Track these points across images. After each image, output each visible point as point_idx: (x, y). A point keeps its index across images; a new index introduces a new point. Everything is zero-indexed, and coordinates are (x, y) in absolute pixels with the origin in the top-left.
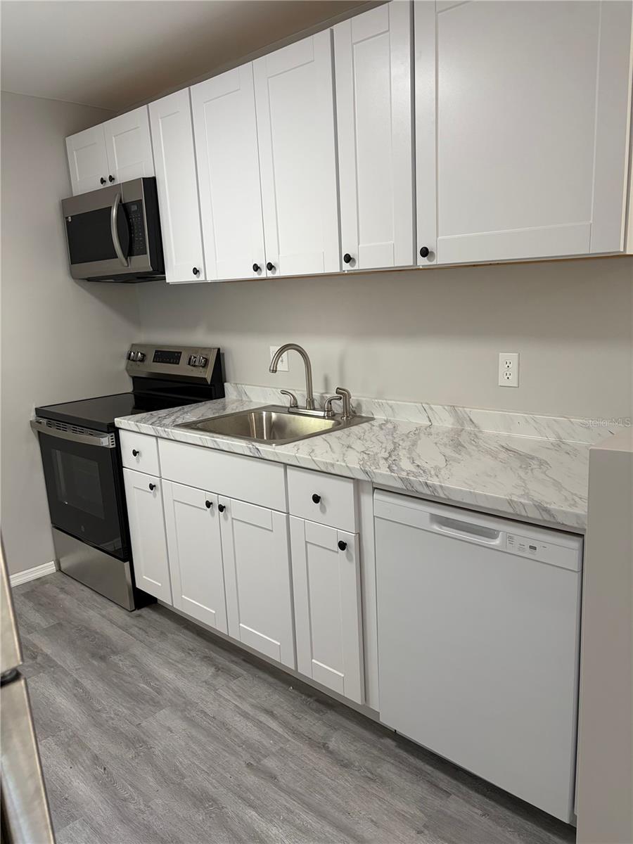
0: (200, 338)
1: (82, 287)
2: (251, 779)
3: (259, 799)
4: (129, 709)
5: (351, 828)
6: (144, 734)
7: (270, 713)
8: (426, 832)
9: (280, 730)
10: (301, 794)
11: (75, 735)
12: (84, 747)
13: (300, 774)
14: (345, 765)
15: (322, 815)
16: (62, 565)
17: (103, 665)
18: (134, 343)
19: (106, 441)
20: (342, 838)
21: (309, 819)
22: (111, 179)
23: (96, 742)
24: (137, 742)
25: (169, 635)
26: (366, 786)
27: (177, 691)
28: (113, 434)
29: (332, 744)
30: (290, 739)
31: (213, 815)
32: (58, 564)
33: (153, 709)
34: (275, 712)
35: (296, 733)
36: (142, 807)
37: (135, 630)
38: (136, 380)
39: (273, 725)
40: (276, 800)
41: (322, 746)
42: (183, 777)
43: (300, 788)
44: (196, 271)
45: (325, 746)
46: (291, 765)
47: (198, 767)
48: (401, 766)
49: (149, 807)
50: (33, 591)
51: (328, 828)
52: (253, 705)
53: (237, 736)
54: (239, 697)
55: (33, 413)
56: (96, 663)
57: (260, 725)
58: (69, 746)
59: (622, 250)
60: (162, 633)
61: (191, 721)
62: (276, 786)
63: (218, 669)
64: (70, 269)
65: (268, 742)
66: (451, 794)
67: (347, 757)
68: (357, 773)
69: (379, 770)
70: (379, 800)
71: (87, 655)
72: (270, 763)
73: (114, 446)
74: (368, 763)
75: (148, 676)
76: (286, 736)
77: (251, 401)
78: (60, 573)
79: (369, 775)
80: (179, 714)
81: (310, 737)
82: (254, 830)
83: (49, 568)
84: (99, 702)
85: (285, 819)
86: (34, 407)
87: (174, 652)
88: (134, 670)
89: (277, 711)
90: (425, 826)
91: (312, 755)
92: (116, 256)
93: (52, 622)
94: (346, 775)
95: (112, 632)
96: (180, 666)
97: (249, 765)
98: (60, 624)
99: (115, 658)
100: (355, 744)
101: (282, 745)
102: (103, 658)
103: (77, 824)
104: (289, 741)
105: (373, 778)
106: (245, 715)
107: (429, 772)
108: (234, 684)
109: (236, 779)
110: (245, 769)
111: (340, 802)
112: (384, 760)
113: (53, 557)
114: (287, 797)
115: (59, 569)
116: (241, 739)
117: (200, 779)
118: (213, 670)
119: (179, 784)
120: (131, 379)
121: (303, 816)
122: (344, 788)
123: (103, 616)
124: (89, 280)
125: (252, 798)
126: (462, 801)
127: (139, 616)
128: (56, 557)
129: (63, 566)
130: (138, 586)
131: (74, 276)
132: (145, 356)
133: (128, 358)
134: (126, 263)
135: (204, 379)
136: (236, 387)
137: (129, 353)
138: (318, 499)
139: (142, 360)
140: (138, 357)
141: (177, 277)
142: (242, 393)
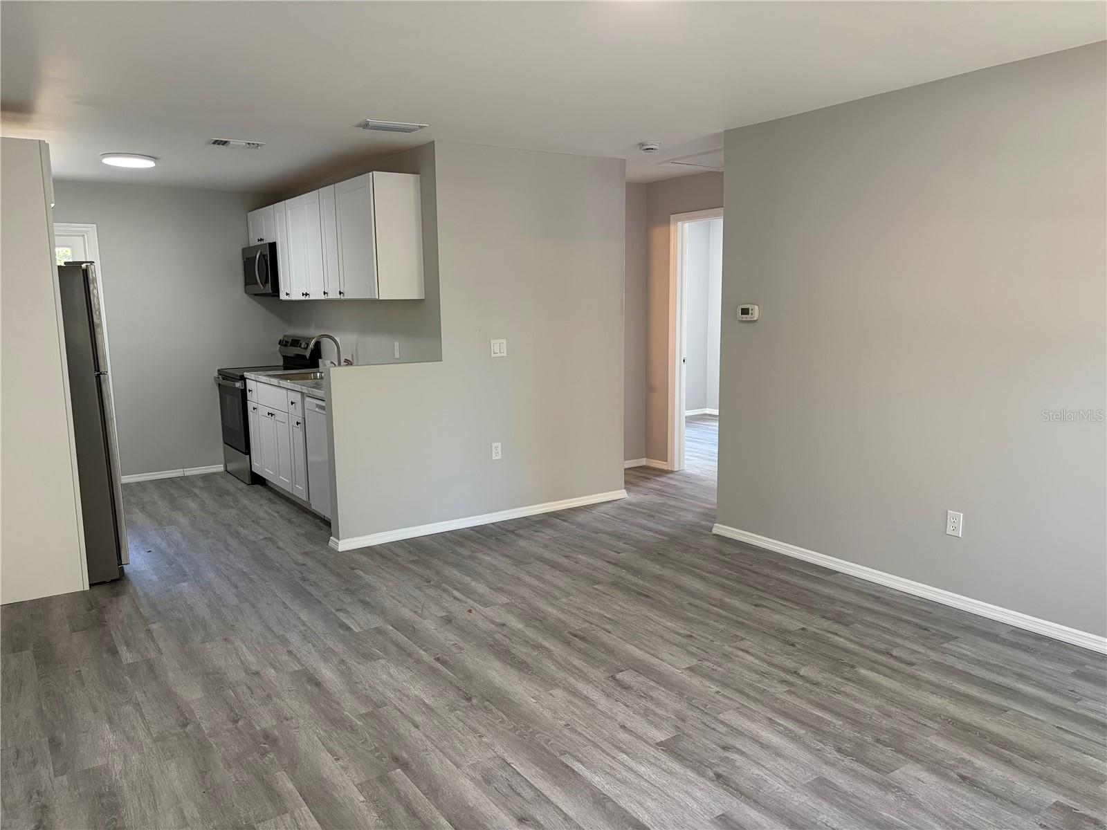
0: (313, 333)
18: (286, 334)
19: (238, 385)
22: (262, 240)
23: (198, 513)
28: (243, 381)
32: (226, 466)
37: (245, 490)
38: (285, 357)
44: (287, 294)
50: (207, 476)
55: (216, 373)
59: (377, 297)
60: (257, 492)
63: (270, 502)
64: (245, 289)
73: (243, 388)
83: (220, 468)
86: (217, 369)
92: (257, 284)
95: (233, 490)
113: (224, 463)
115: (226, 470)
118: (267, 502)
120: (282, 357)
124: (255, 295)
127: (252, 486)
128: (225, 461)
129: (229, 469)
130: (253, 470)
131: (246, 292)
132: (287, 342)
133: (279, 344)
134: (262, 288)
135: (305, 356)
136: (323, 362)
137: (280, 341)
138: (292, 403)
139: (285, 345)
140: (283, 343)
141: (283, 296)
142: (325, 365)
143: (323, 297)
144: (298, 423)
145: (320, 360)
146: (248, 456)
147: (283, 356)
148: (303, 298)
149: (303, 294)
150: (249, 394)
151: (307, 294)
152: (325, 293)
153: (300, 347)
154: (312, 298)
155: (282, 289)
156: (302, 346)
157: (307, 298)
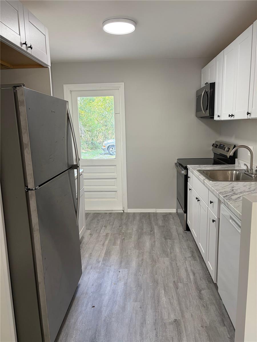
1: (200, 120)
2: (171, 285)
3: (168, 290)
4: (160, 253)
5: (184, 312)
6: (158, 260)
7: (194, 274)
8: (204, 328)
9: (192, 279)
10: (180, 296)
11: (143, 253)
12: (143, 256)
13: (185, 292)
14: (201, 298)
15: (180, 304)
16: (178, 211)
17: (164, 240)
18: (217, 140)
19: (183, 172)
20: (179, 312)
21: (175, 302)
22: (207, 83)
23: (146, 256)
24: (154, 261)
25: (189, 241)
26: (201, 307)
27: (175, 256)
28: (186, 170)
29: (203, 292)
30: (192, 283)
31: (154, 286)
33: (165, 256)
34: (196, 275)
35: (196, 282)
36: (141, 275)
37: (181, 236)
39: (192, 277)
40: (172, 293)
41: (199, 290)
42: (156, 274)
43: (182, 295)
44: (219, 116)
45: (200, 291)
46: (185, 289)
47: (162, 275)
48: (218, 310)
49: (143, 276)
50: (166, 215)
51: (178, 308)
52: (191, 270)
53: (179, 274)
54: (190, 266)
56: (163, 239)
57: (188, 275)
58: (140, 254)
60: (187, 240)
61: (171, 264)
62: (176, 290)
63: (192, 256)
64: (196, 114)
65: (185, 280)
66: (225, 326)
67: (204, 297)
68: (202, 302)
69: (210, 306)
70: (200, 312)
71: (163, 236)
72: (180, 285)
73: (186, 174)
74: (208, 303)
75: (172, 248)
76: (192, 282)
77: (241, 167)
78: (177, 213)
79: (205, 305)
80: (170, 261)
81: (199, 286)
82: (159, 295)
83: (174, 211)
84: (155, 249)
85: (169, 298)
87: (185, 246)
88: (170, 245)
89: (197, 275)
90: (206, 327)
91: (194, 290)
92: (202, 111)
93: (163, 225)
94: (198, 301)
95: (174, 234)
96: (183, 250)
97: (174, 282)
98: (164, 226)
99: (169, 240)
100: (211, 296)
101: (188, 283)
102: (166, 239)
103: (126, 270)
104: (191, 283)
105: (206, 307)
106: (187, 271)
107: (226, 317)
108: (193, 262)
109: (168, 282)
110: (172, 282)
111: (188, 305)
112: (215, 305)
113: (176, 208)
114: (175, 294)
115: (177, 212)
116: (179, 275)
117: (159, 277)
118: (190, 255)
119: (154, 275)
121: (175, 301)
122: (194, 303)
123: (176, 229)
124: (201, 118)
125: (167, 289)
126: (227, 330)
127: (186, 233)
130: (187, 223)
131: (196, 116)
132: (217, 145)
133: (213, 146)
134: (204, 113)
135: (227, 156)
136: (238, 161)
137: (213, 144)
138: (211, 202)
139: (216, 147)
140: (215, 146)
141: (216, 118)
142: (239, 163)
143: (246, 117)
144: (213, 221)
145: (236, 159)
146: (186, 214)
147: (214, 153)
148: (230, 118)
149: (229, 116)
150: (189, 179)
151: (232, 115)
152: (248, 113)
153: (224, 150)
154: (236, 118)
155: (216, 113)
156: (226, 150)
157: (232, 118)
